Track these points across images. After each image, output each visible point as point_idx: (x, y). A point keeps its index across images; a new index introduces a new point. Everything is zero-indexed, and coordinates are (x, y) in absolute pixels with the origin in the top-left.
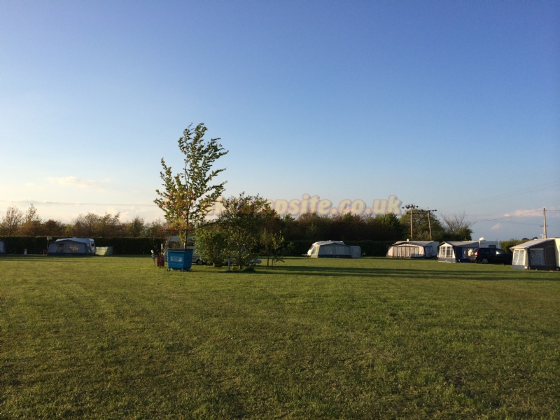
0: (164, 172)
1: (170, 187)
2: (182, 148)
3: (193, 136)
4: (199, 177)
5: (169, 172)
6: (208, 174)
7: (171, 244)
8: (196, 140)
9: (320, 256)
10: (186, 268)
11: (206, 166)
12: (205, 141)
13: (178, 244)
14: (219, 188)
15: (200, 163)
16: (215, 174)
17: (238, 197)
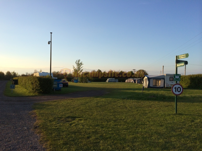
0: (73, 67)
1: (74, 70)
2: (76, 63)
3: (78, 61)
4: (79, 68)
5: (74, 67)
6: (80, 68)
7: (75, 79)
8: (78, 62)
9: (108, 82)
10: (77, 83)
11: (80, 66)
12: (80, 62)
13: (76, 79)
14: (82, 70)
15: (79, 66)
16: (82, 67)
17: (85, 71)
